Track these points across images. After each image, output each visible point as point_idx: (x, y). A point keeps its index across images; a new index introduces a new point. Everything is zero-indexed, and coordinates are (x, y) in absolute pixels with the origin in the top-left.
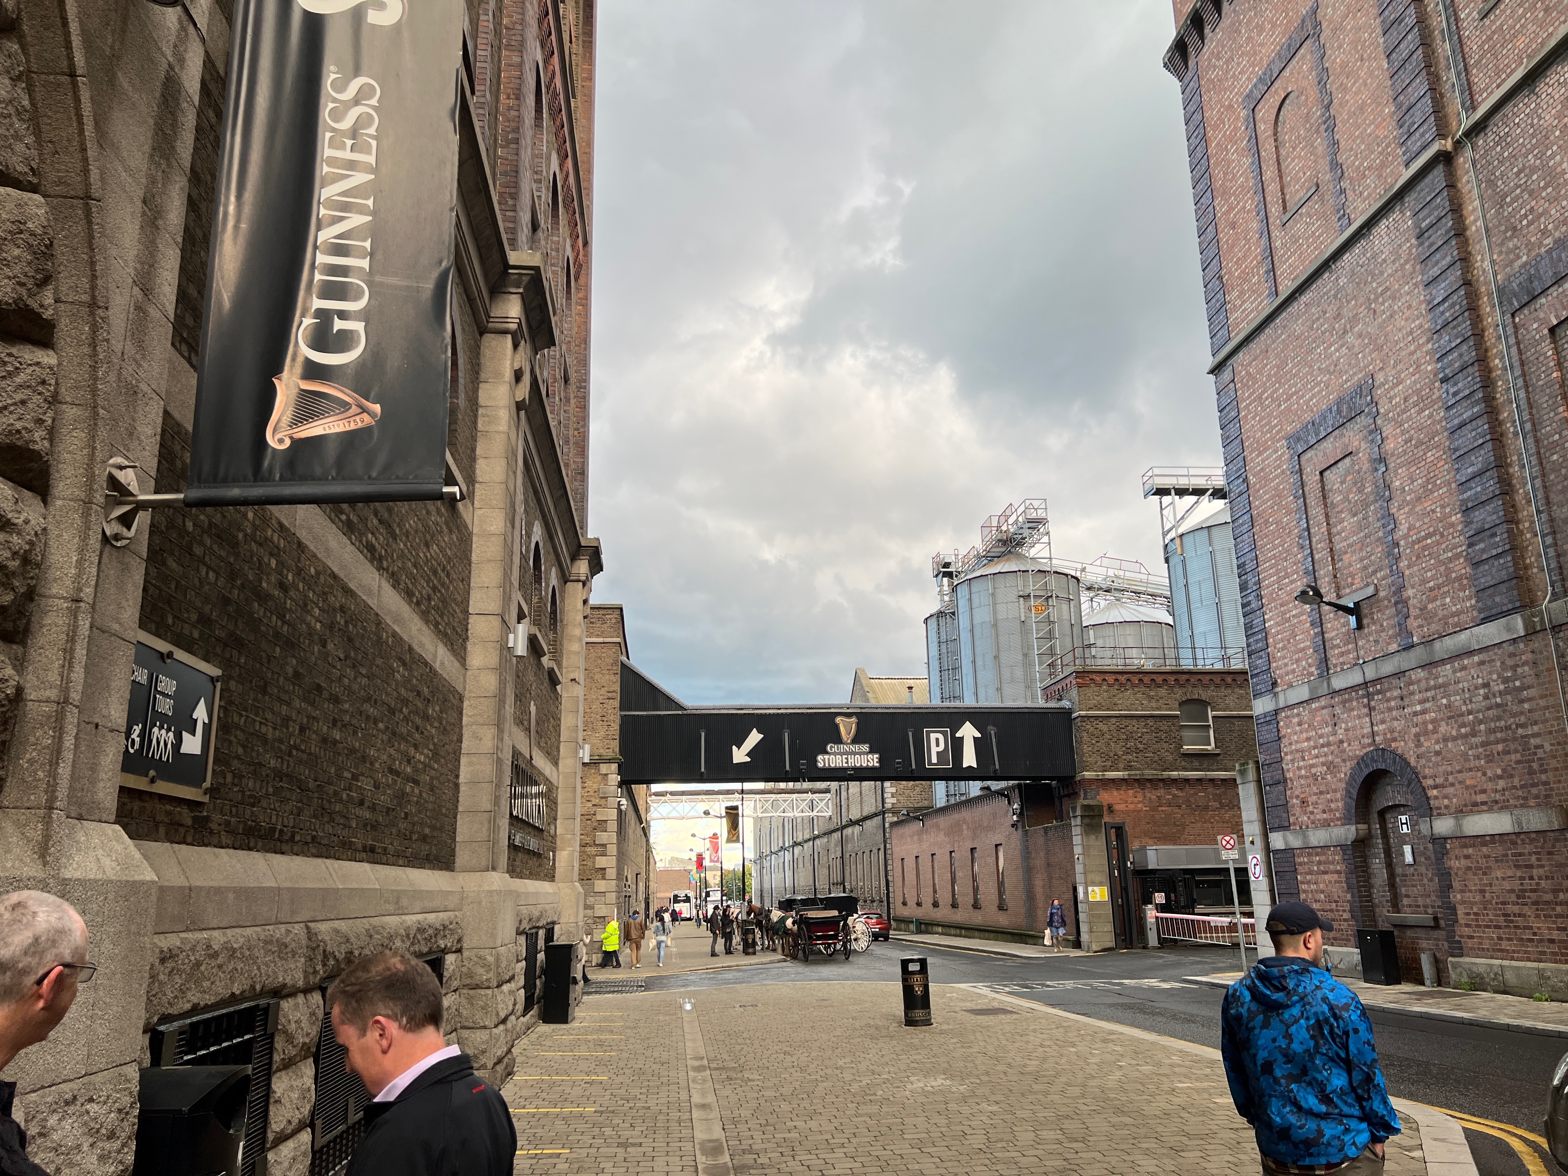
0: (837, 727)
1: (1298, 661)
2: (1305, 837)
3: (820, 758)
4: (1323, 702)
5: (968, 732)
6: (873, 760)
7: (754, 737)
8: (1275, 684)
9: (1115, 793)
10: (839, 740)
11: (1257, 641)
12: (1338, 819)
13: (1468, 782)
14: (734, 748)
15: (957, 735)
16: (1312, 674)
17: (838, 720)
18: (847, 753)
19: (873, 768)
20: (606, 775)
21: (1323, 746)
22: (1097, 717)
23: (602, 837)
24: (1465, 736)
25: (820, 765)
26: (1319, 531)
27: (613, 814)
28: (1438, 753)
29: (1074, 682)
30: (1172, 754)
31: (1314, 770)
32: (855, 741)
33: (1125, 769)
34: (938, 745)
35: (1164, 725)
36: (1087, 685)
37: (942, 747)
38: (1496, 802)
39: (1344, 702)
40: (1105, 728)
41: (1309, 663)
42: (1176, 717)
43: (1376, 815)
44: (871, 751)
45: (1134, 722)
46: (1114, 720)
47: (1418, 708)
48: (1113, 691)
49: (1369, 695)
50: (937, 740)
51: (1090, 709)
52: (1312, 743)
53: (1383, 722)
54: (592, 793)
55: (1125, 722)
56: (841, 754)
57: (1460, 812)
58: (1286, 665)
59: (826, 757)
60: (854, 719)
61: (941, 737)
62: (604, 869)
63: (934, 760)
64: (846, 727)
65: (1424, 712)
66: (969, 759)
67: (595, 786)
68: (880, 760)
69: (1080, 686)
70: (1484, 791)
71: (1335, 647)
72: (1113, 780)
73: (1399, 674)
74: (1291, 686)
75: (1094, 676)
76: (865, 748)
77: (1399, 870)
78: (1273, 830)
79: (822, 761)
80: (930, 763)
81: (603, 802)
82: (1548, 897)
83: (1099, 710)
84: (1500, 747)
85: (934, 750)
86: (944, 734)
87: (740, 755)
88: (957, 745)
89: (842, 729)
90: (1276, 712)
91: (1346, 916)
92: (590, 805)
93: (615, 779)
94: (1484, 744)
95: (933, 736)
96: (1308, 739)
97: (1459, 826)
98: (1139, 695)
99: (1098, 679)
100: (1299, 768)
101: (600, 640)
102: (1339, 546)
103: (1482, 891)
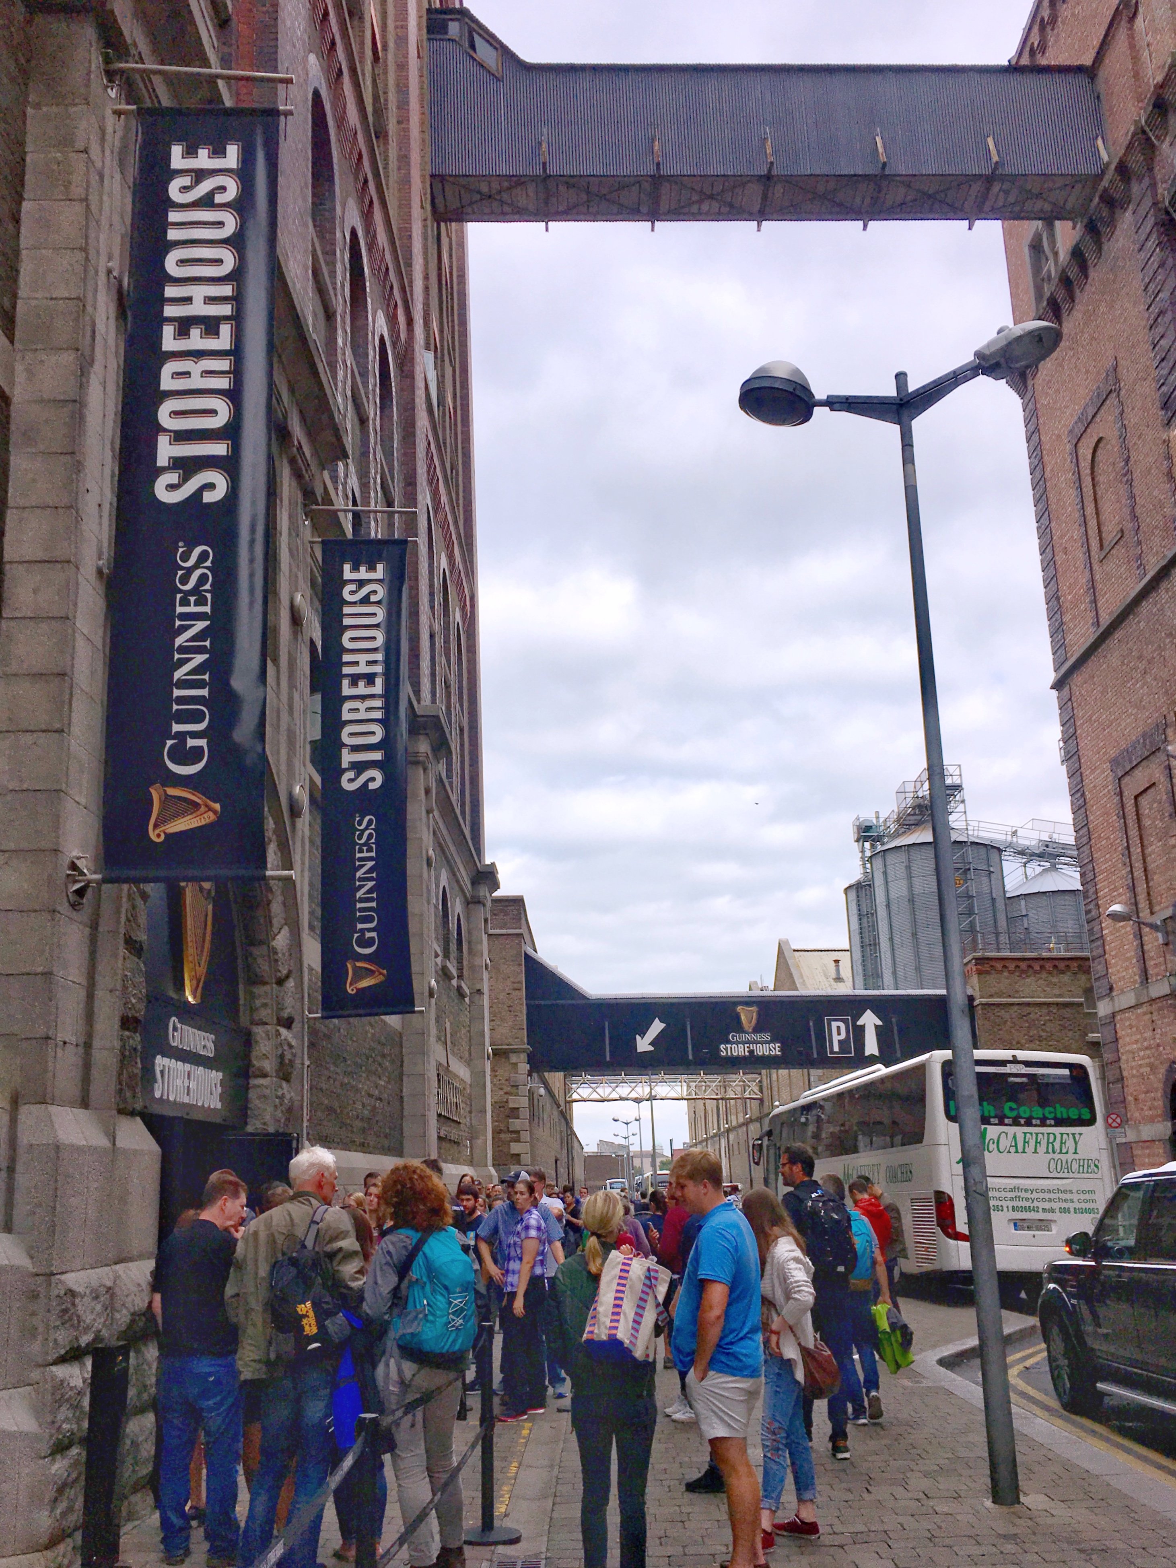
0: (738, 1017)
1: (1126, 969)
4: (1145, 1008)
5: (869, 1020)
8: (1111, 989)
10: (740, 1029)
11: (1097, 947)
12: (1159, 1116)
14: (638, 1037)
15: (859, 1023)
16: (1135, 982)
17: (739, 1008)
18: (749, 1042)
19: (776, 1056)
20: (516, 1064)
21: (1147, 1048)
22: (998, 1005)
23: (515, 1124)
25: (723, 1054)
27: (523, 1102)
29: (974, 969)
30: (1077, 1041)
31: (1142, 1070)
32: (756, 1030)
34: (839, 1034)
35: (1067, 1013)
36: (987, 972)
37: (843, 1036)
40: (1006, 1016)
41: (1133, 972)
42: (1080, 1005)
44: (772, 1041)
45: (1037, 1010)
46: (1016, 1008)
50: (838, 1028)
51: (991, 996)
52: (1139, 1045)
54: (503, 1081)
55: (1028, 1010)
58: (1118, 971)
59: (729, 1046)
60: (754, 1009)
62: (518, 1155)
64: (747, 1016)
67: (506, 1075)
69: (980, 973)
71: (1152, 958)
74: (1123, 992)
75: (993, 963)
79: (726, 1050)
80: (832, 1052)
81: (514, 1090)
83: (1000, 997)
90: (1114, 1015)
92: (502, 1093)
93: (524, 1067)
95: (834, 1025)
98: (1041, 982)
99: (999, 966)
100: (1132, 1068)
102: (1151, 866)
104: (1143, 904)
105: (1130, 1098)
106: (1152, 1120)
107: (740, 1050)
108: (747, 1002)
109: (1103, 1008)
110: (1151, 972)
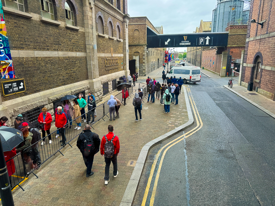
2: (247, 65)
3: (180, 43)
6: (189, 44)
7: (169, 40)
9: (234, 49)
13: (268, 60)
24: (270, 52)
26: (262, 6)
28: (266, 54)
33: (236, 45)
38: (270, 65)
39: (257, 42)
43: (257, 63)
47: (265, 45)
48: (237, 29)
49: (260, 41)
53: (261, 47)
56: (184, 43)
57: (266, 65)
61: (202, 39)
63: (201, 43)
64: (185, 38)
65: (266, 46)
66: (207, 43)
68: (191, 44)
70: (269, 62)
71: (259, 31)
72: (234, 47)
73: (265, 38)
76: (188, 41)
77: (258, 73)
78: (244, 63)
80: (200, 44)
82: (272, 82)
84: (273, 55)
85: (201, 42)
86: (203, 39)
87: (166, 43)
88: (205, 40)
89: (184, 38)
90: (249, 42)
91: (249, 79)
94: (272, 54)
96: (251, 48)
97: (265, 68)
101: (143, 23)
103: (265, 79)
104: (260, 19)
105: (248, 58)
106: (250, 63)
107: (183, 44)
108: (185, 35)
109: (247, 40)
110: (258, 34)
